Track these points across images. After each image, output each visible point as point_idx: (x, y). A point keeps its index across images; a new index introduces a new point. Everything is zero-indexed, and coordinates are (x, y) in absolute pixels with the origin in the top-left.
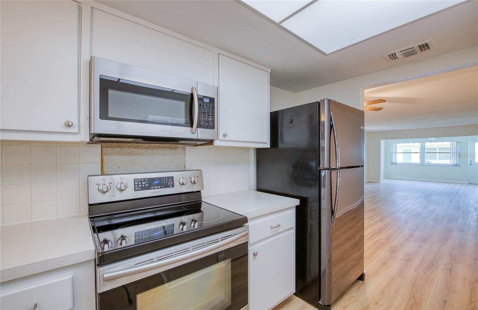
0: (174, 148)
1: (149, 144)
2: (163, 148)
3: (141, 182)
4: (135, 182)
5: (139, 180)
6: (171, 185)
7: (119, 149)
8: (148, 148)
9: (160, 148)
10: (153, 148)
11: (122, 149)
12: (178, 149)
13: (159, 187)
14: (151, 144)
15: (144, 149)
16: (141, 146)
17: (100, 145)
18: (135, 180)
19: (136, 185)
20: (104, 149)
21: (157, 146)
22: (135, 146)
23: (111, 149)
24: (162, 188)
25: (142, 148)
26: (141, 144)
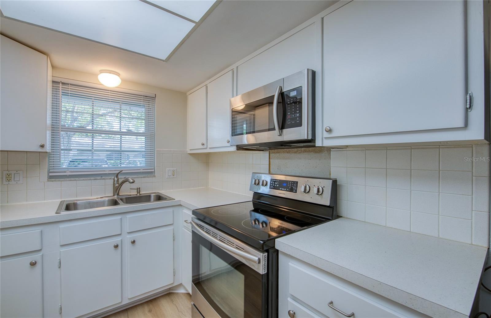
0: (319, 151)
1: (297, 149)
2: (308, 152)
3: (275, 182)
4: (271, 181)
5: (274, 180)
6: (295, 190)
7: (278, 154)
8: (296, 153)
9: (305, 152)
10: (300, 153)
11: (280, 154)
12: (322, 152)
13: (285, 189)
14: (298, 149)
15: (293, 154)
16: (291, 151)
17: (268, 152)
18: (272, 180)
19: (271, 184)
20: (271, 154)
21: (303, 150)
22: (287, 151)
23: (274, 154)
24: (286, 191)
25: (292, 153)
26: (292, 149)
